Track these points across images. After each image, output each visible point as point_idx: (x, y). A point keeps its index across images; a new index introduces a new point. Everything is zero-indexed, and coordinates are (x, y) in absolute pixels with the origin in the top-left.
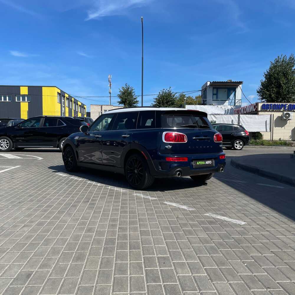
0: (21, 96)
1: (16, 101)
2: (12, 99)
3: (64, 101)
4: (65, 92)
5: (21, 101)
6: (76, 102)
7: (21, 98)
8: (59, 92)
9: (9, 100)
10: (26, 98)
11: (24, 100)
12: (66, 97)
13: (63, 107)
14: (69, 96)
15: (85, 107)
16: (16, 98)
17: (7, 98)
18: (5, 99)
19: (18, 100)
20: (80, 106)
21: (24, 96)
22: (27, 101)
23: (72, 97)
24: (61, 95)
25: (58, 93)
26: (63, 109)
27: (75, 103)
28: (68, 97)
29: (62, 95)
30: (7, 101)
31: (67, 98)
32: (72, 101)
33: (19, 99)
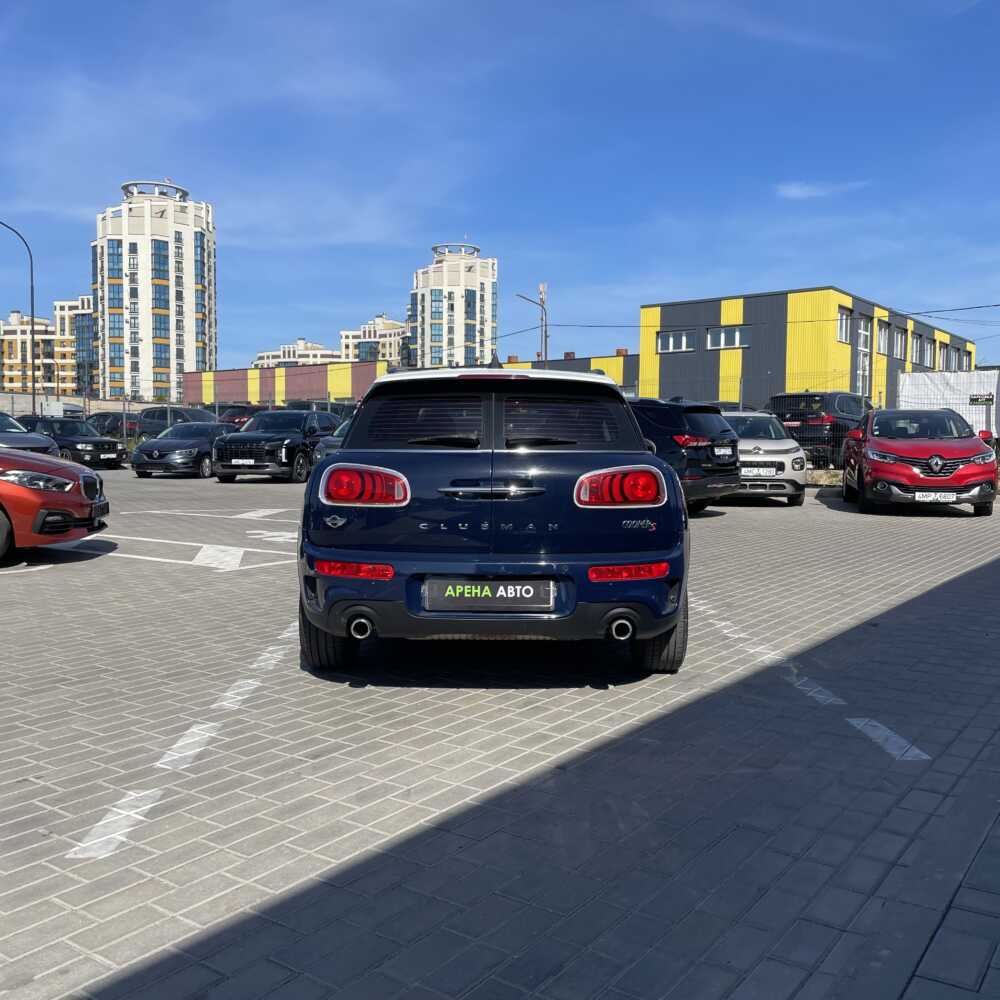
0: (723, 330)
1: (709, 347)
2: (697, 342)
3: (868, 334)
4: (872, 300)
5: (722, 345)
6: (924, 334)
7: (723, 336)
8: (848, 302)
9: (687, 347)
10: (737, 335)
11: (730, 341)
12: (875, 321)
13: (865, 355)
14: (893, 314)
15: (970, 347)
16: (709, 336)
17: (684, 339)
18: (678, 344)
19: (712, 345)
20: (944, 345)
21: (730, 330)
22: (740, 344)
23: (905, 318)
24: (858, 314)
25: (841, 308)
26: (864, 362)
27: (918, 335)
28: (886, 319)
29: (861, 314)
30: (684, 348)
31: (879, 320)
32: (906, 331)
33: (716, 342)
